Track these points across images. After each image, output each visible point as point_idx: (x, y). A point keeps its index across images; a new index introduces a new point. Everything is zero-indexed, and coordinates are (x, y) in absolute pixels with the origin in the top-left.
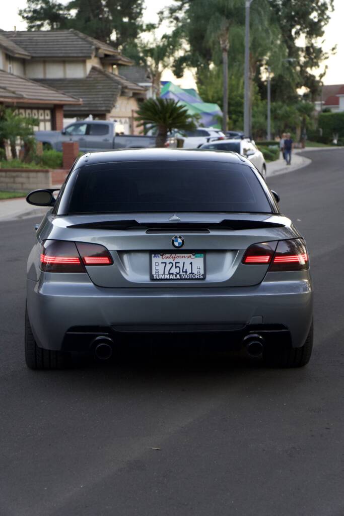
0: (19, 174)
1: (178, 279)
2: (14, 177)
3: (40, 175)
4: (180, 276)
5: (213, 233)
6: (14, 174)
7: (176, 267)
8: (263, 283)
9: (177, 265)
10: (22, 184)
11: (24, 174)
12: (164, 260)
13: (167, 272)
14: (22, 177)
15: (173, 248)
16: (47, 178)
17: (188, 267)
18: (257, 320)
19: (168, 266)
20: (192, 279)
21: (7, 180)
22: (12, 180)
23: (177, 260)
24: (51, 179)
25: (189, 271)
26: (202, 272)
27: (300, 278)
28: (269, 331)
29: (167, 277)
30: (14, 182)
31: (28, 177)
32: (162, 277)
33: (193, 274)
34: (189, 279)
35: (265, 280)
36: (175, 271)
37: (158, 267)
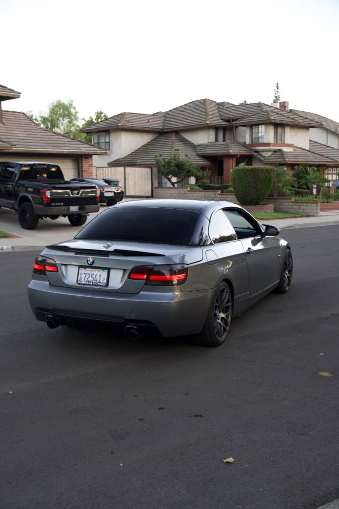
0: (303, 204)
1: (91, 285)
2: (300, 206)
3: (314, 205)
4: (93, 283)
5: (111, 257)
6: (300, 204)
7: (91, 277)
8: (141, 292)
9: (93, 276)
10: (304, 209)
11: (305, 204)
12: (86, 272)
13: (86, 280)
14: (304, 206)
15: (88, 265)
16: (317, 206)
17: (98, 277)
18: (133, 316)
19: (88, 276)
20: (99, 286)
21: (296, 207)
22: (298, 207)
23: (93, 273)
24: (319, 208)
25: (98, 280)
26: (105, 281)
27: (172, 291)
28: (142, 325)
29: (85, 283)
30: (300, 209)
31: (307, 206)
32: (83, 283)
33: (100, 282)
34: (97, 285)
35: (144, 291)
36: (90, 279)
37: (82, 276)
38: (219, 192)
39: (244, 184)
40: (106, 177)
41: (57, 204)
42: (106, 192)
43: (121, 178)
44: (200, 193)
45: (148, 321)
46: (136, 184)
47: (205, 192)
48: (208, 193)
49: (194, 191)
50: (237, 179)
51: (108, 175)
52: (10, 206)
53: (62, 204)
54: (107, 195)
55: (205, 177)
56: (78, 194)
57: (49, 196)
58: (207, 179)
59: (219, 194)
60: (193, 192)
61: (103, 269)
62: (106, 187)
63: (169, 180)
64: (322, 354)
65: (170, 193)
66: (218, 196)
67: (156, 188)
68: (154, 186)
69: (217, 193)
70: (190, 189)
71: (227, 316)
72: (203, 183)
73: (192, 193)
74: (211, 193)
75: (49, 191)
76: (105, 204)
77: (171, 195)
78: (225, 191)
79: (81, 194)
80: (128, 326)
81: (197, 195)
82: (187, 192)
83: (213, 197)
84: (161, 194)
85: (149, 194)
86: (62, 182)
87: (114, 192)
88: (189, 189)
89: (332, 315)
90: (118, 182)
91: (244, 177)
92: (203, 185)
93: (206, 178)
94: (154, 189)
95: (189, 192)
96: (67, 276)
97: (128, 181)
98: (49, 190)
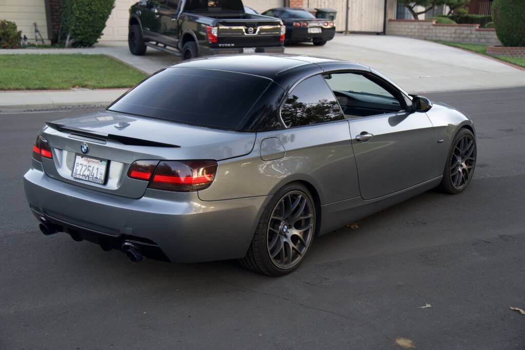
1: (86, 180)
4: (89, 178)
5: (108, 145)
7: (88, 170)
8: (143, 198)
9: (90, 168)
12: (83, 163)
13: (82, 173)
15: (82, 153)
17: (95, 171)
18: (129, 231)
19: (84, 168)
20: (95, 183)
23: (89, 164)
25: (95, 176)
26: (103, 178)
29: (81, 177)
32: (78, 176)
33: (96, 178)
34: (93, 182)
35: (145, 196)
36: (87, 173)
37: (77, 168)
38: (477, 26)
39: (510, 16)
40: (321, 6)
41: (226, 45)
42: (311, 27)
43: (342, 7)
44: (450, 28)
45: (149, 240)
46: (362, 15)
47: (457, 28)
48: (461, 28)
49: (442, 26)
50: (501, 7)
51: (324, 3)
52: (173, 45)
53: (233, 45)
54: (312, 32)
55: (462, 4)
56: (255, 31)
57: (216, 35)
58: (465, 8)
59: (477, 30)
60: (441, 28)
61: (101, 160)
62: (311, 20)
63: (411, 9)
64: (428, 306)
65: (408, 28)
66: (474, 32)
67: (390, 20)
68: (388, 18)
69: (474, 28)
70: (436, 22)
71: (305, 234)
72: (459, 13)
73: (438, 28)
74: (466, 28)
75: (216, 28)
76: (312, 43)
77: (409, 30)
78: (486, 25)
79: (259, 32)
80: (126, 244)
81: (445, 31)
82: (432, 27)
83: (468, 34)
84: (396, 29)
85: (380, 30)
86: (241, 15)
87: (322, 28)
88: (434, 23)
89: (501, 237)
90: (335, 13)
91: (512, 6)
92: (458, 16)
93: (463, 6)
94: (387, 22)
95: (435, 27)
96: (62, 164)
97: (352, 12)
98: (216, 26)
